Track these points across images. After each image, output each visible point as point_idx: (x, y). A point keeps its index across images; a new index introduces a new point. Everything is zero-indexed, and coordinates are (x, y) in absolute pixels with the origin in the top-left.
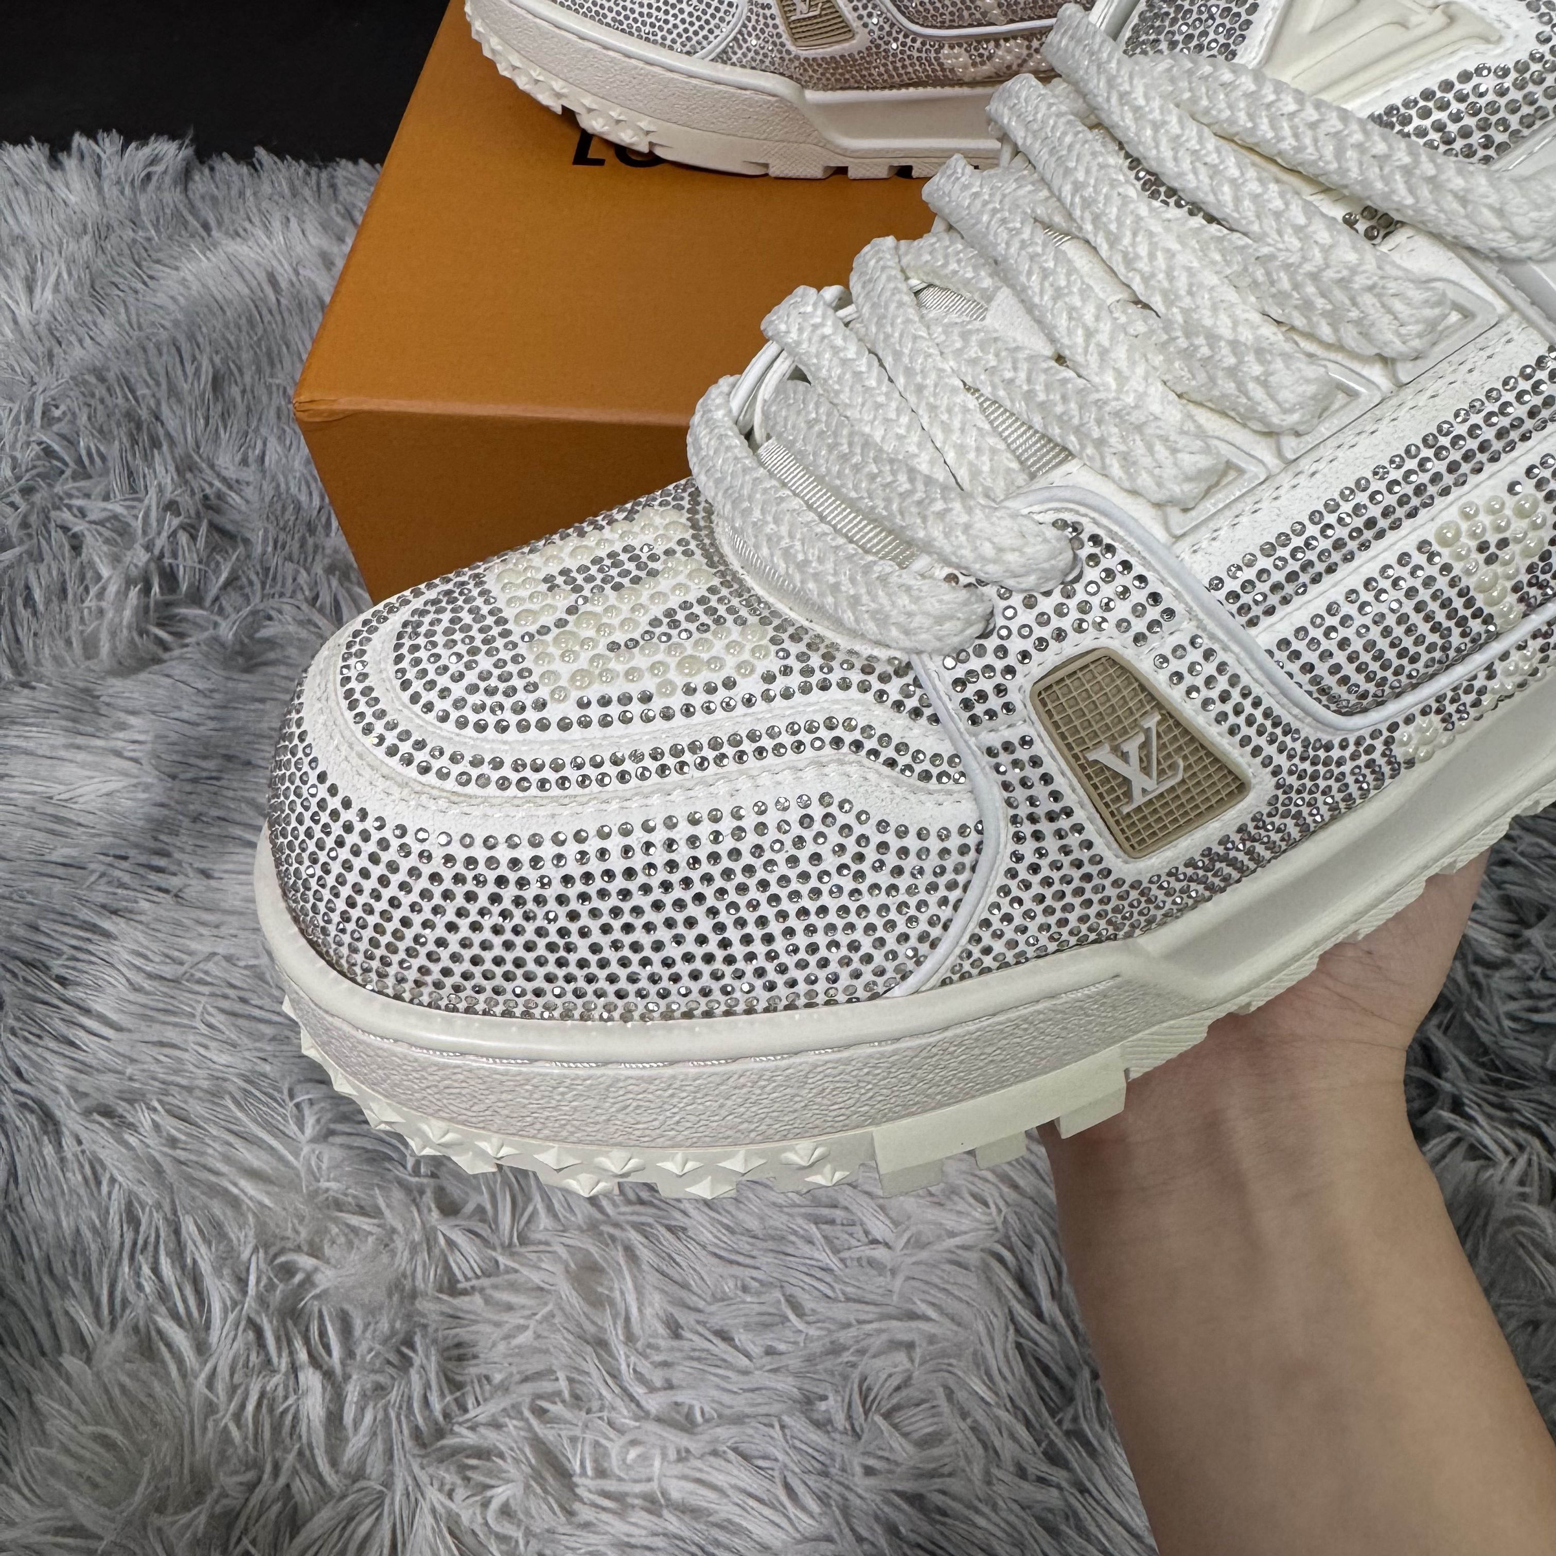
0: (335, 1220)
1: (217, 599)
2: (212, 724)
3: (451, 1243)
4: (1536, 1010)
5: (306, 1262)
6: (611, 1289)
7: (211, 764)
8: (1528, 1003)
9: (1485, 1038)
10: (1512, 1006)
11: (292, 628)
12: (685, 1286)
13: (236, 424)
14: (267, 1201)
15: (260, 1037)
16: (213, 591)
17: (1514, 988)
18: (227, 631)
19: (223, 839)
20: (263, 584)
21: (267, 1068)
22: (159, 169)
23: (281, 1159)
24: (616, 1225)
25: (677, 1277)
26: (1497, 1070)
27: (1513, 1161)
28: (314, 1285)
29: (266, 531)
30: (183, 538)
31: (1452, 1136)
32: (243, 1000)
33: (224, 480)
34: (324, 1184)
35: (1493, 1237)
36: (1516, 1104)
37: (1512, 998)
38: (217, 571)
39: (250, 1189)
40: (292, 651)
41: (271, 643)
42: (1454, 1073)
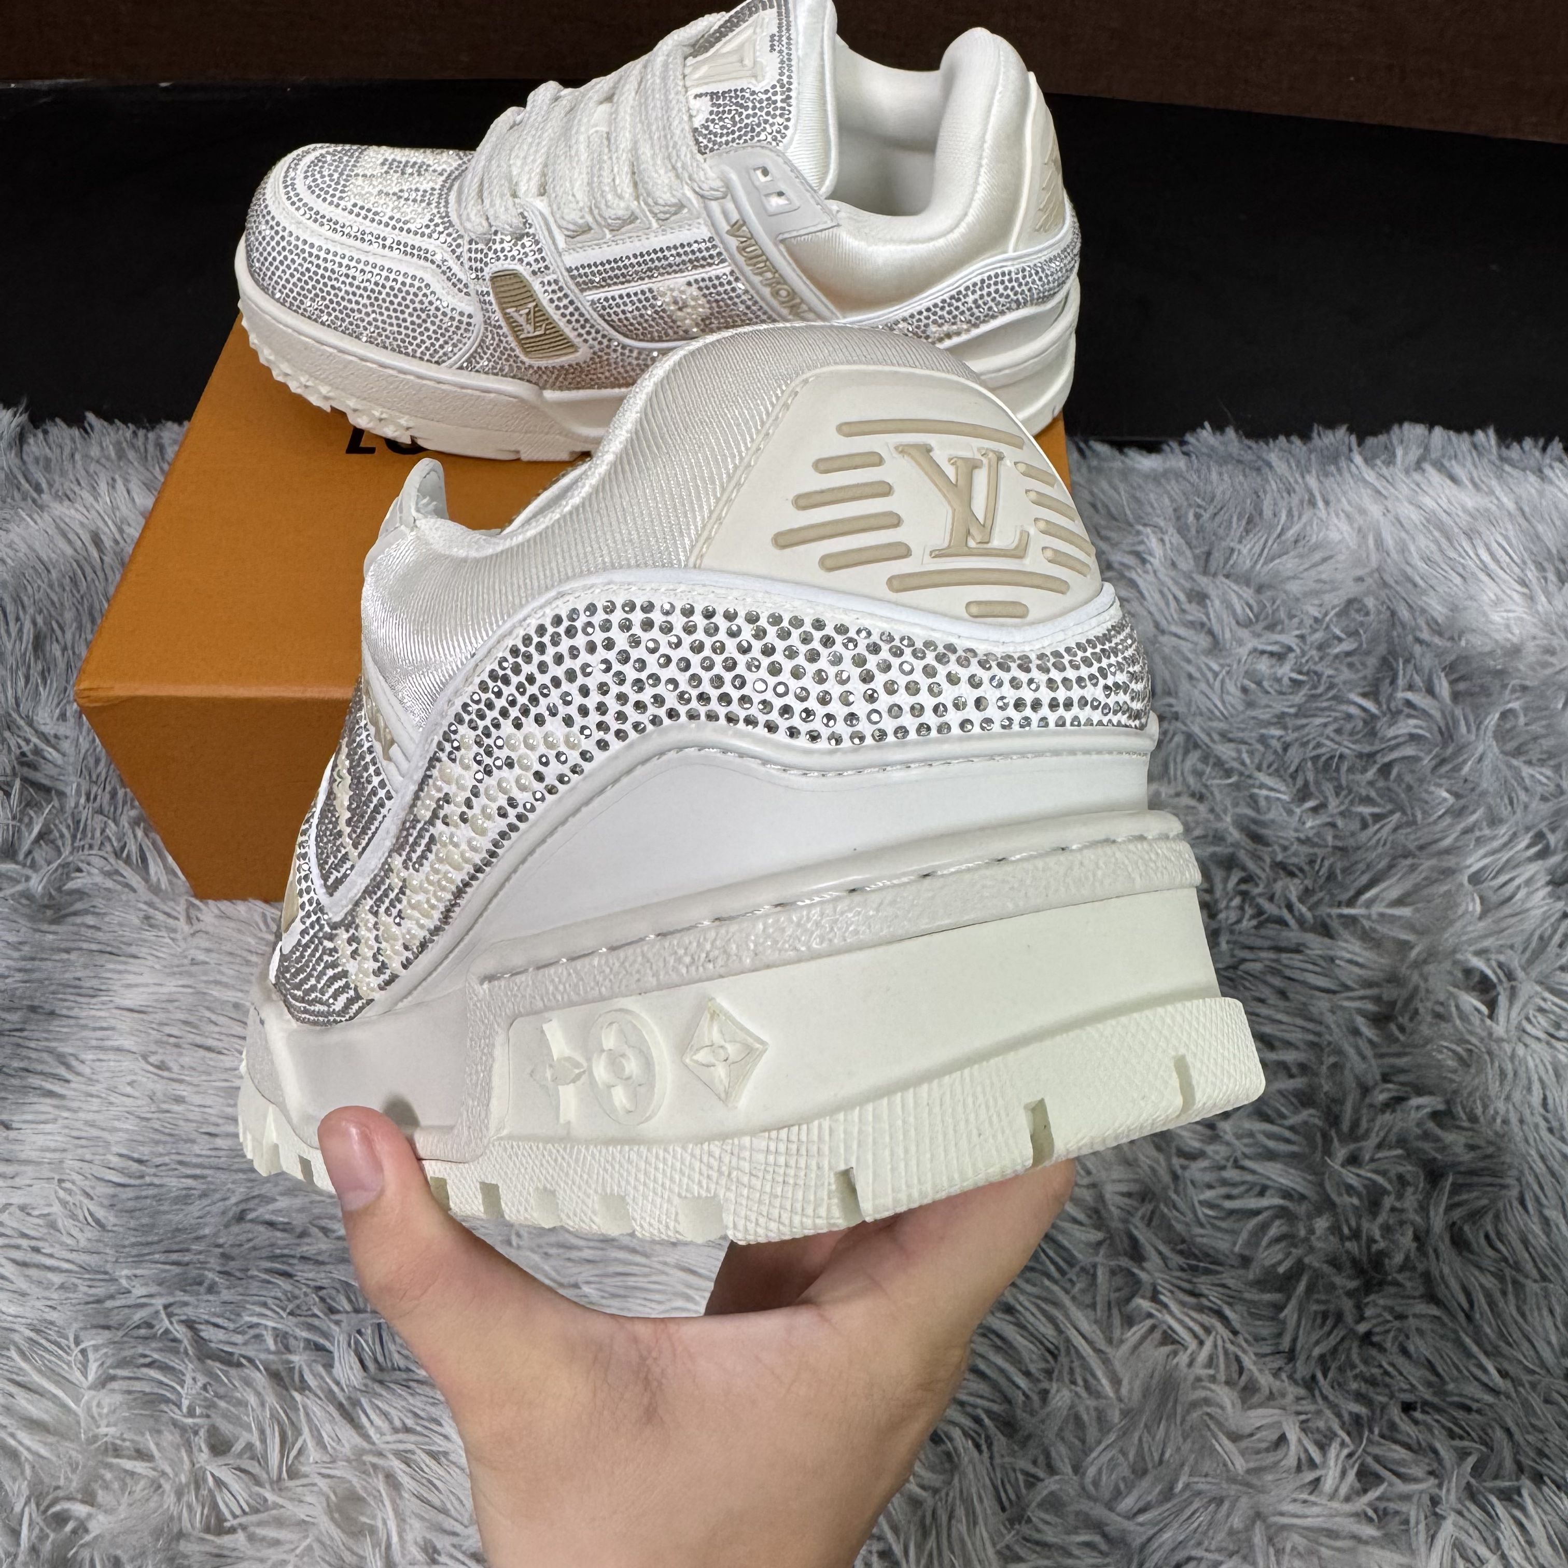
0: (109, 1466)
1: (29, 852)
2: (19, 976)
3: (219, 1482)
4: (1229, 1197)
5: (80, 1509)
6: (374, 1517)
7: (15, 1017)
8: (1223, 1191)
9: (1179, 1227)
10: (1208, 1195)
11: (99, 879)
12: (444, 1511)
13: (55, 682)
14: (43, 1451)
15: (48, 1286)
16: (26, 846)
17: (1209, 1177)
18: (37, 884)
19: (26, 1089)
20: (74, 837)
21: (53, 1316)
23: (64, 1406)
24: (380, 1454)
25: (436, 1502)
26: (1196, 1257)
27: (1201, 1343)
28: (86, 1531)
29: (79, 785)
31: (1149, 1323)
32: (36, 1250)
33: (42, 736)
34: (103, 1430)
35: (1183, 1421)
36: (1204, 1289)
37: (1210, 1187)
38: (30, 825)
39: (27, 1440)
40: (99, 902)
41: (80, 894)
42: (1154, 1262)
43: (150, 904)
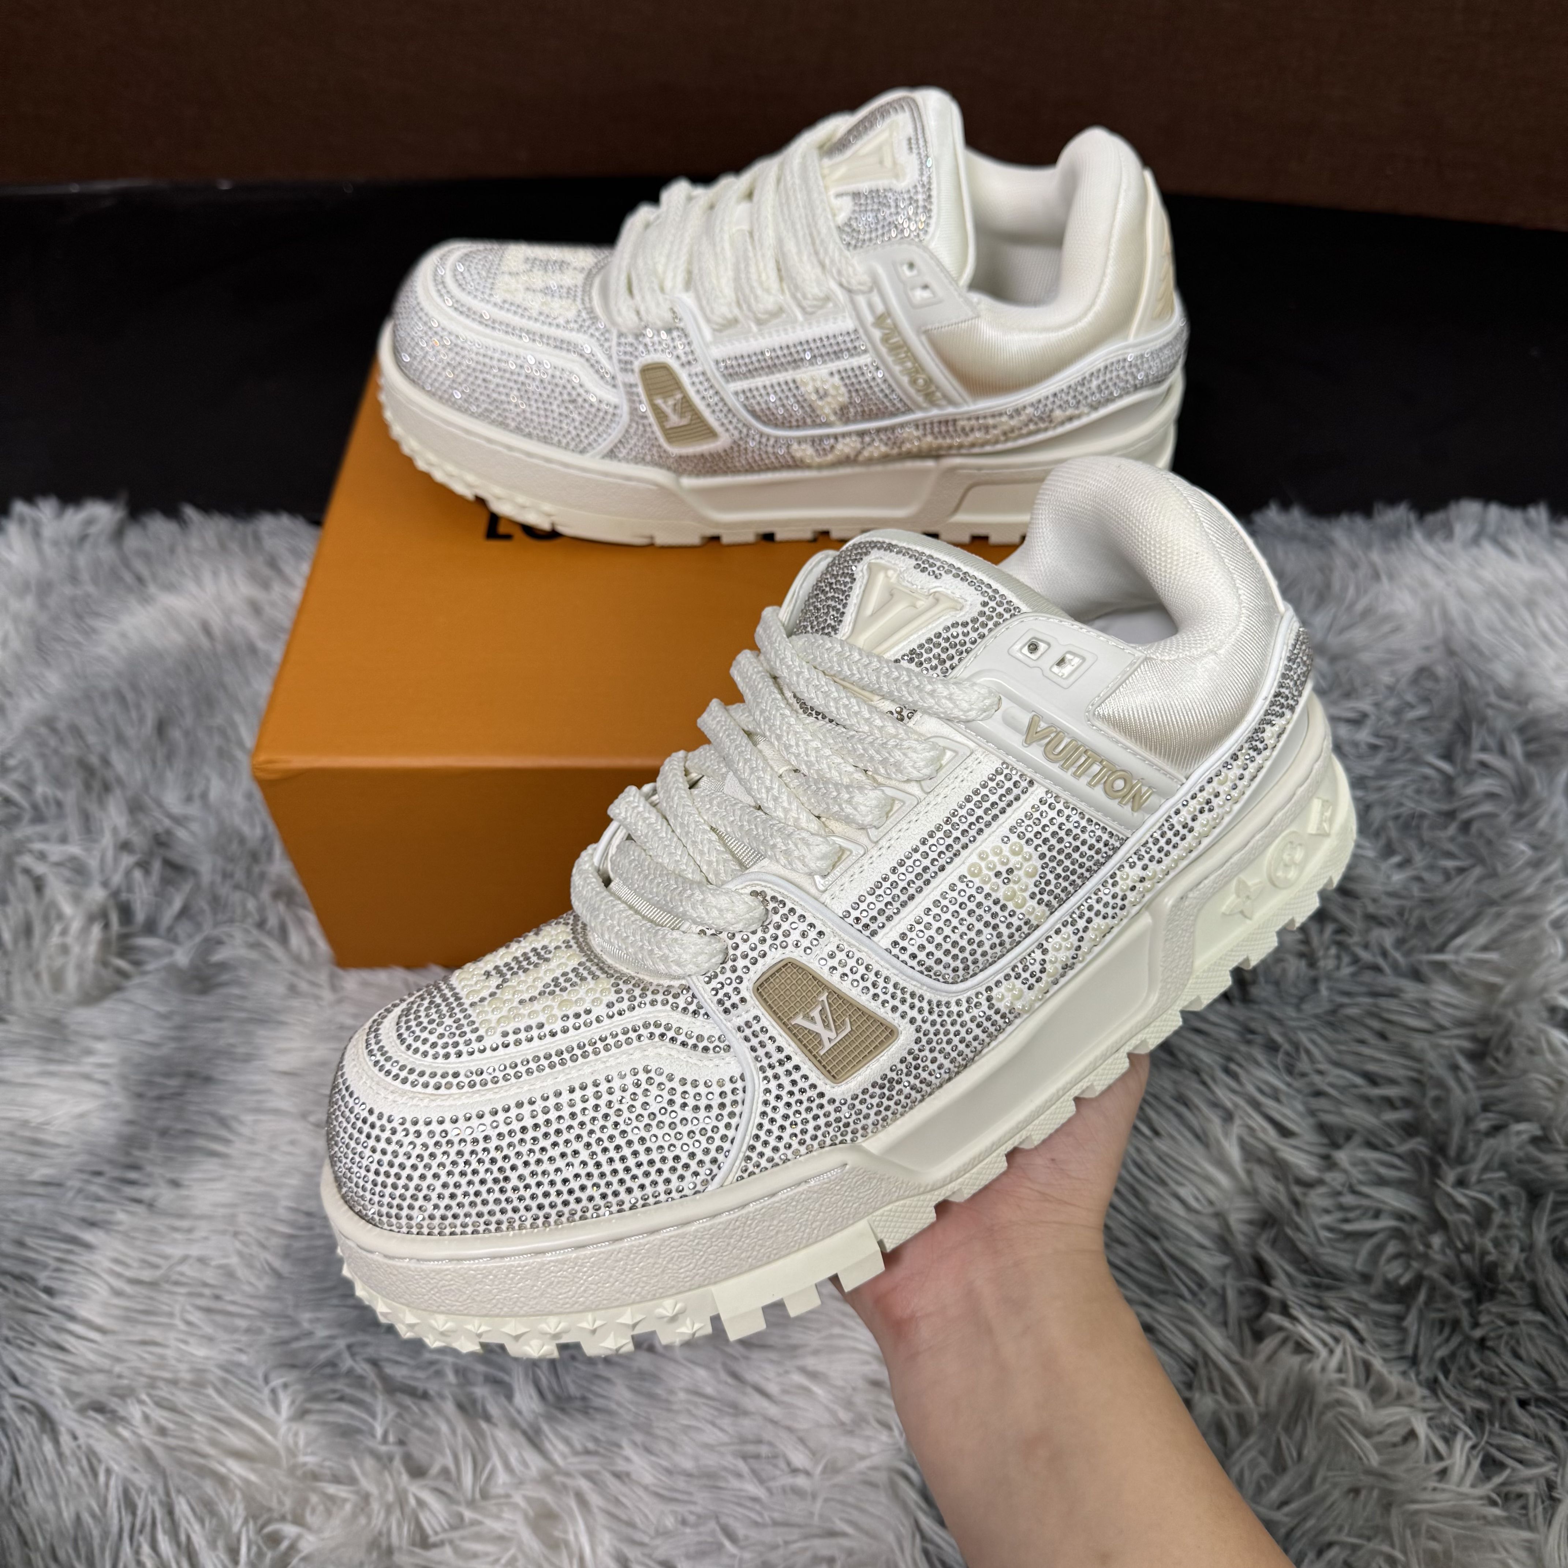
0: (314, 1490)
1: (170, 929)
2: (173, 1045)
3: (421, 1503)
4: (1346, 1221)
5: (290, 1530)
6: (565, 1532)
7: (174, 1082)
8: (1340, 1215)
9: (1304, 1248)
10: (1327, 1219)
11: (243, 952)
12: (631, 1524)
13: (180, 765)
14: (253, 1477)
15: (234, 1330)
16: (168, 921)
17: (1327, 1203)
18: (182, 957)
19: (190, 1150)
20: (214, 912)
21: (243, 1358)
22: (93, 530)
23: (260, 1439)
24: (568, 1474)
25: (624, 1517)
26: (1318, 1276)
27: (1331, 1352)
28: (298, 1551)
29: (214, 863)
30: (138, 875)
31: (1280, 1336)
32: (217, 1298)
33: (170, 816)
34: (302, 1459)
35: (1319, 1421)
36: (1332, 1303)
37: (1327, 1211)
38: (170, 902)
39: (236, 1469)
40: (243, 973)
41: (223, 966)
42: (1281, 1281)
43: (294, 973)
